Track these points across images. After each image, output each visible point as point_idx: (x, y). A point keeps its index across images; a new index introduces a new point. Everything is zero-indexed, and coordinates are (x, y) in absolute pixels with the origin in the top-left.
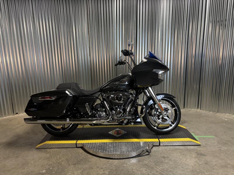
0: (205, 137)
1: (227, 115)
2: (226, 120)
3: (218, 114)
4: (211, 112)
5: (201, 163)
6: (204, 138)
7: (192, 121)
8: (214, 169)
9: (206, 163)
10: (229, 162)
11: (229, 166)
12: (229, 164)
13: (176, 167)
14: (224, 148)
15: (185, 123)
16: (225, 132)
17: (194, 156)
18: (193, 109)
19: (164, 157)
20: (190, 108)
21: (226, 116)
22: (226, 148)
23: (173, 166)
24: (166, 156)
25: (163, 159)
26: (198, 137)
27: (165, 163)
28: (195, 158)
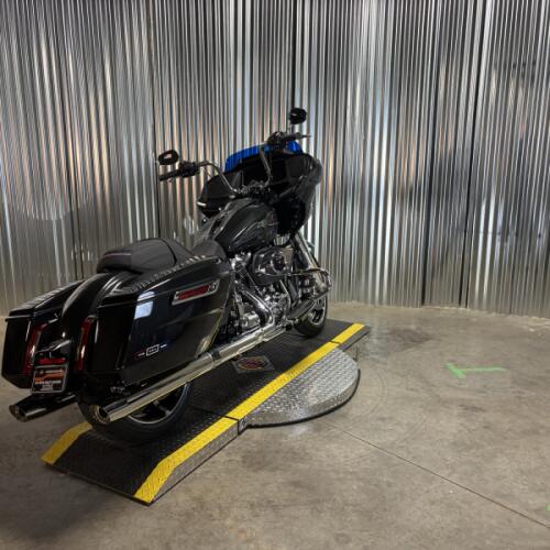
0: (481, 370)
1: (535, 321)
2: (532, 330)
3: (510, 317)
4: (494, 314)
5: (473, 427)
6: (478, 373)
7: (445, 336)
8: (505, 438)
9: (486, 427)
10: (542, 422)
11: (542, 431)
12: (542, 427)
13: (414, 439)
14: (528, 393)
15: (427, 339)
16: (529, 359)
17: (456, 412)
18: (446, 308)
19: (383, 419)
20: (439, 303)
21: (531, 323)
22: (533, 394)
23: (408, 435)
24: (386, 416)
25: (379, 423)
26: (464, 370)
27: (385, 431)
28: (460, 416)
